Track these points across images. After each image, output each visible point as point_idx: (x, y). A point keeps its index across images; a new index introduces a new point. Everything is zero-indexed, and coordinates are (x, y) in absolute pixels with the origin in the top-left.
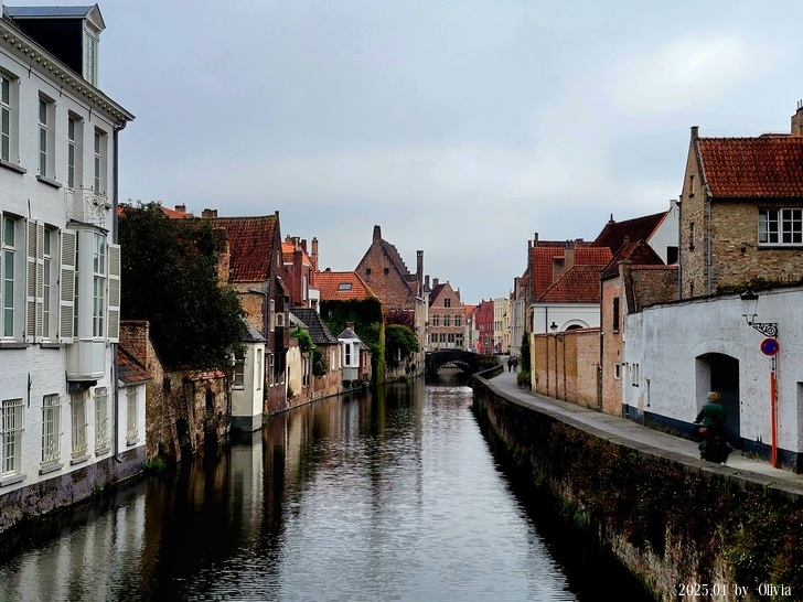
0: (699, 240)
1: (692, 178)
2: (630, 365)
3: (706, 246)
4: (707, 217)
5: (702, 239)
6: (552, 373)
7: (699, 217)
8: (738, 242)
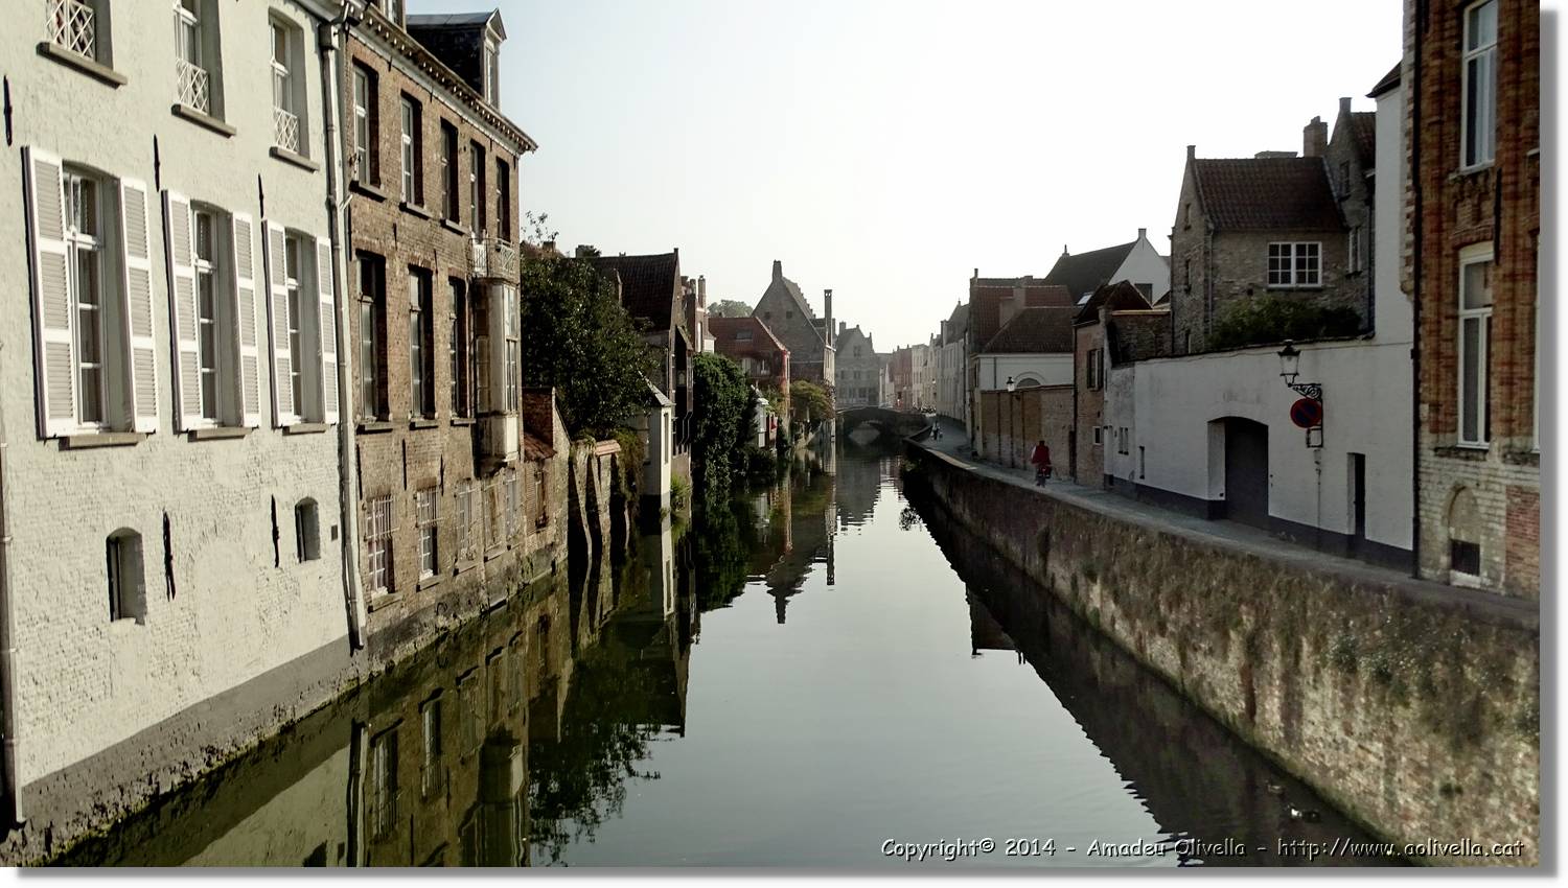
0: (1198, 280)
1: (1188, 206)
2: (1116, 428)
3: (1206, 288)
4: (1206, 253)
5: (1201, 279)
6: (1005, 437)
7: (1197, 253)
8: (1244, 283)
